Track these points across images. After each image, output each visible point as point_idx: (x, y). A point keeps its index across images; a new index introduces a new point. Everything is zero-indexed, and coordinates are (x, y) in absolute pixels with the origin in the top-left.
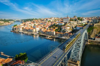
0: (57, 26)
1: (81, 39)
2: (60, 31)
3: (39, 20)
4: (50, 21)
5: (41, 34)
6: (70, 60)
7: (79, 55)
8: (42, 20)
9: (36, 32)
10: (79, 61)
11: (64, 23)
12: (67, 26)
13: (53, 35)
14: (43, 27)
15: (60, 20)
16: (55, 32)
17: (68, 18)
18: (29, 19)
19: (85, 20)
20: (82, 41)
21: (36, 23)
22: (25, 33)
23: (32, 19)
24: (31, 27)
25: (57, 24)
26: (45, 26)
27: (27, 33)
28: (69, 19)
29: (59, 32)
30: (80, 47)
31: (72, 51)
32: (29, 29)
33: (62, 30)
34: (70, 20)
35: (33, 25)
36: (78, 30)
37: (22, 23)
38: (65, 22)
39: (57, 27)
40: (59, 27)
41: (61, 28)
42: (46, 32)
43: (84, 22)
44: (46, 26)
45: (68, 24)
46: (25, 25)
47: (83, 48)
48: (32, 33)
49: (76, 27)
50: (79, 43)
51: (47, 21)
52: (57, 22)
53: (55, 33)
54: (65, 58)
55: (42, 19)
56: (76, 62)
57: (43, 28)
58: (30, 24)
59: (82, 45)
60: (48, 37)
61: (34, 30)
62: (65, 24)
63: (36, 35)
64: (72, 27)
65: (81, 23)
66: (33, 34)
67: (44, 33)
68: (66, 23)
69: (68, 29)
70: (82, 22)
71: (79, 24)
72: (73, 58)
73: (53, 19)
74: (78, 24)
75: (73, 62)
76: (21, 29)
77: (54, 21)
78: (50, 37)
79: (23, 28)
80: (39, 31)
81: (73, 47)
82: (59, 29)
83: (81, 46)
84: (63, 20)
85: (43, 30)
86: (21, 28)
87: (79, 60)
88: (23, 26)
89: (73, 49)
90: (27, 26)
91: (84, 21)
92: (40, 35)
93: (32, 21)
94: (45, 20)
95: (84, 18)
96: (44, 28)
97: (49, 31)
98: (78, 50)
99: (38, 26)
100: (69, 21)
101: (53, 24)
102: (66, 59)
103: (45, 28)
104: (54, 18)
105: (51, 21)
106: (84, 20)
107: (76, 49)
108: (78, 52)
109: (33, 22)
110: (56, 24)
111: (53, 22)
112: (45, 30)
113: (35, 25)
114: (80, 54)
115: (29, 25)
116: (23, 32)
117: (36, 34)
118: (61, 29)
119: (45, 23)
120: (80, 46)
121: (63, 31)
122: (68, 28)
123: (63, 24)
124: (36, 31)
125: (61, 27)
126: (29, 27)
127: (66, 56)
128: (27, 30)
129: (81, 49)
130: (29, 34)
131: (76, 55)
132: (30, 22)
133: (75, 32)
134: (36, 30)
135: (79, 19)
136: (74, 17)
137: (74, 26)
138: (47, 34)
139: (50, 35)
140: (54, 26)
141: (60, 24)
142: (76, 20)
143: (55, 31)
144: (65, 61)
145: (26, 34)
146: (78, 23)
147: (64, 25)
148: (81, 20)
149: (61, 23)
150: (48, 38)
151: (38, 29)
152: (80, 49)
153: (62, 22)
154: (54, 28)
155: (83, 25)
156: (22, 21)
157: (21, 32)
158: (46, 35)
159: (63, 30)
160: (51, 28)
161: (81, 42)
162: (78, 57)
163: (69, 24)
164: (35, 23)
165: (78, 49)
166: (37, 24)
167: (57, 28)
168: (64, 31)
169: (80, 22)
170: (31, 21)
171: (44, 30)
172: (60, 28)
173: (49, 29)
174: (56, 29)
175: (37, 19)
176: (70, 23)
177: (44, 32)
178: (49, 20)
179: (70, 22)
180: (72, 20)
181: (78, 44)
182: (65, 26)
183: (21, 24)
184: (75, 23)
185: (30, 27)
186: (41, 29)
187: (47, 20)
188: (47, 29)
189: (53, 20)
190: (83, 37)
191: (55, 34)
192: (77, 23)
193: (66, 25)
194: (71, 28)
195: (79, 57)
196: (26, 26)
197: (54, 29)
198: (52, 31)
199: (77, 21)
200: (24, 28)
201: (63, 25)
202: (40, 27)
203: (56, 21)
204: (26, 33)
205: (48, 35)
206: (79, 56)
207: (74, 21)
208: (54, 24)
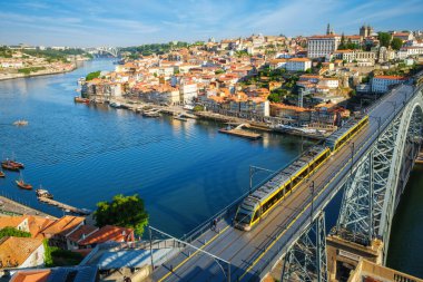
0: (277, 74)
1: (391, 138)
2: (293, 99)
3: (195, 50)
4: (246, 51)
5: (206, 113)
6: (336, 234)
7: (384, 212)
8: (211, 50)
9: (182, 102)
10: (381, 238)
11: (314, 61)
12: (327, 77)
13: (260, 118)
14: (213, 80)
15: (294, 45)
16: (267, 103)
17: (329, 37)
18: (152, 47)
19: (415, 43)
20: (399, 148)
21: (181, 63)
22: (134, 107)
23: (167, 47)
24: (162, 80)
25: (281, 64)
26: (222, 76)
27: (146, 109)
28: (338, 40)
29: (286, 102)
30: (385, 175)
31: (349, 193)
32: (153, 91)
33: (304, 93)
34: (342, 47)
35: (169, 72)
36: (380, 95)
37: (122, 63)
38: (318, 55)
39: (278, 81)
40: (287, 80)
41: (299, 84)
42: (228, 102)
43: (410, 57)
44: (229, 77)
45: (332, 66)
46: (133, 71)
47: (401, 182)
48: (164, 109)
49: (367, 81)
50: (381, 157)
51: (232, 53)
52: (278, 55)
53: (270, 106)
54: (314, 224)
55: (210, 45)
56: (368, 243)
57: (212, 86)
58: (157, 65)
59: (395, 164)
60: (238, 128)
61: (175, 96)
62: (315, 64)
63: (183, 116)
64: (351, 79)
65: (393, 62)
66: (170, 114)
67: (219, 108)
68: (320, 63)
69: (332, 91)
70: (401, 55)
71: (383, 64)
72: (350, 227)
73: (259, 42)
74: (378, 67)
75: (352, 245)
76: (118, 91)
77: (263, 51)
78: (244, 128)
79: (125, 86)
80: (195, 100)
81: (353, 176)
82: (288, 88)
83: (392, 171)
84: (305, 46)
85: (212, 93)
86: (119, 86)
87: (380, 233)
88: (126, 79)
89: (354, 185)
90: (145, 78)
91: (410, 52)
92: (200, 119)
93: (164, 56)
94: (224, 46)
95: (411, 37)
96: (218, 84)
97: (240, 97)
98: (377, 187)
99: (191, 78)
100: (337, 52)
101: (260, 65)
102: (321, 227)
103: (222, 85)
104: (266, 38)
105: (252, 51)
106: (410, 43)
107: (365, 184)
108: (379, 197)
109: (171, 59)
110: (272, 68)
111: (260, 56)
112: (222, 95)
113: (177, 71)
114: (387, 207)
115: (152, 71)
116: (124, 104)
117: (184, 113)
118: (296, 90)
119: (224, 62)
120: (388, 170)
121: (305, 101)
122: (333, 84)
123: (308, 65)
124: (182, 99)
125: (297, 80)
126: (153, 83)
127: (319, 214)
128: (144, 97)
129: (391, 186)
130: (151, 113)
131: (365, 212)
132: (156, 59)
133: (366, 105)
134: (181, 94)
135: (384, 39)
136: (362, 30)
137: (359, 78)
138: (231, 114)
139: (248, 116)
140: (265, 75)
141: (291, 67)
142: (368, 47)
143: (270, 99)
144: (312, 235)
145: (138, 112)
146: (381, 61)
147: (314, 71)
148: (396, 46)
149: (297, 59)
150: (237, 130)
151: (190, 91)
152: (389, 183)
153: (303, 54)
154: (267, 87)
155: (406, 70)
156: (119, 57)
157: (118, 104)
158: (226, 118)
159: (307, 92)
160: (252, 87)
161: (391, 153)
162: (377, 223)
163: (336, 65)
164: (177, 64)
165: (379, 182)
166: (186, 69)
167: (278, 85)
168: (311, 101)
169: (392, 55)
170: (162, 53)
171: (218, 95)
172: (290, 85)
173: (244, 91)
174: (271, 88)
175: (185, 44)
176: (340, 62)
177: (220, 105)
178: (239, 49)
179: (340, 57)
180: (352, 47)
181: (375, 159)
182: (317, 73)
183: (118, 69)
184: (367, 62)
185: (157, 83)
186: (203, 92)
187: (230, 48)
188: (233, 91)
189: (261, 48)
190: (401, 126)
191: (267, 113)
192: (377, 62)
193: (322, 71)
194: (347, 85)
195: (383, 221)
196: (138, 78)
197: (264, 90)
198: (256, 100)
199: (373, 53)
200: (132, 85)
201: (307, 72)
202: (201, 80)
203: (275, 53)
204: (140, 106)
205: (237, 119)
206: (379, 217)
207: (360, 52)
208: (266, 66)
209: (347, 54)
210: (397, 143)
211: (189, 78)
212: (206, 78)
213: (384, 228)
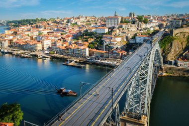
0: (91, 35)
1: (147, 65)
2: (100, 46)
3: (50, 23)
4: (76, 23)
5: (56, 55)
6: (124, 115)
7: (146, 101)
8: (58, 23)
9: (42, 50)
10: (145, 115)
11: (109, 28)
12: (116, 36)
13: (85, 57)
14: (60, 38)
15: (99, 21)
16: (87, 49)
17: (116, 17)
18: (27, 21)
19: (154, 21)
20: (151, 69)
21: (43, 29)
22: (16, 52)
23: (35, 21)
24: (32, 38)
25: (93, 30)
26: (64, 36)
27: (22, 53)
28: (120, 19)
29: (97, 48)
30: (145, 82)
31: (129, 93)
32: (27, 44)
33: (105, 44)
34: (122, 22)
35: (36, 34)
36: (140, 44)
37: (9, 29)
38: (111, 26)
39: (92, 38)
40: (97, 38)
41: (103, 39)
42: (68, 49)
43: (152, 27)
44: (68, 36)
45: (118, 31)
46: (15, 33)
47: (153, 86)
48: (33, 53)
49: (134, 38)
50: (143, 74)
51: (69, 24)
52: (92, 25)
53: (89, 51)
54: (114, 111)
55: (58, 20)
56: (139, 118)
57: (59, 41)
58: (29, 30)
59: (149, 77)
60: (73, 62)
61: (39, 46)
62: (110, 30)
63: (43, 57)
64: (127, 37)
65: (145, 29)
66: (37, 56)
67: (63, 52)
68: (112, 29)
69: (118, 42)
70: (148, 26)
71: (140, 30)
72: (131, 110)
73: (83, 19)
74: (138, 31)
75: (133, 120)
76: (6, 44)
77: (84, 24)
78: (76, 62)
79: (10, 41)
80: (49, 48)
81: (131, 84)
82: (97, 41)
83: (148, 80)
84: (105, 21)
85: (59, 44)
86: (7, 41)
87: (145, 112)
88: (11, 37)
89: (131, 89)
90: (22, 37)
91: (152, 25)
92: (53, 58)
93: (34, 25)
94: (65, 21)
95: (152, 18)
96: (62, 40)
97: (74, 46)
98: (142, 89)
99: (48, 37)
100: (120, 25)
101: (83, 30)
102: (117, 112)
103: (65, 40)
104: (86, 17)
105: (79, 23)
106: (152, 20)
107: (136, 87)
108: (143, 94)
109: (37, 27)
110: (89, 31)
111: (83, 26)
112: (65, 45)
113: (40, 33)
114: (147, 98)
115: (27, 33)
116: (10, 51)
117: (44, 55)
118: (101, 43)
119: (65, 29)
120: (146, 80)
121: (106, 48)
122: (119, 39)
123: (106, 30)
124: (43, 48)
125: (102, 37)
126: (27, 40)
127: (116, 105)
128: (21, 47)
129: (148, 88)
130: (25, 55)
131: (137, 102)
132: (29, 27)
134: (43, 45)
136: (131, 14)
137: (130, 36)
138: (69, 55)
139: (78, 56)
140: (86, 35)
141: (99, 31)
142: (134, 23)
143: (89, 47)
144: (113, 117)
145: (17, 55)
146: (139, 28)
147: (110, 33)
148: (146, 22)
149: (101, 28)
150: (73, 63)
151: (47, 43)
152: (147, 86)
153: (104, 25)
154: (87, 41)
155: (151, 33)
156: (7, 25)
157: (6, 51)
158: (67, 57)
159: (107, 43)
160: (80, 41)
161: (147, 72)
162: (144, 107)
163: (120, 30)
164: (40, 30)
165: (142, 87)
166: (45, 32)
167: (92, 40)
168: (109, 48)
169: (144, 26)
170: (32, 24)
171: (62, 45)
173: (75, 43)
174: (89, 42)
175: (45, 20)
176: (121, 29)
177: (63, 51)
178: (73, 22)
179: (121, 27)
180: (126, 22)
181: (140, 75)
182: (111, 34)
183: (7, 32)
184: (133, 29)
185: (29, 39)
186: (54, 44)
187: (68, 22)
188: (70, 44)
189: (84, 22)
191: (87, 54)
192: (138, 29)
193: (113, 33)
194: (125, 40)
195: (146, 106)
196: (18, 37)
197: (86, 43)
198: (82, 48)
199: (136, 25)
200: (15, 41)
201: (106, 34)
202: (53, 38)
203: (90, 24)
204: (20, 52)
205: (72, 58)
207: (130, 24)
208: (87, 31)
209: (125, 25)
210: (149, 67)
211: (47, 37)
212: (56, 37)
213: (147, 110)
